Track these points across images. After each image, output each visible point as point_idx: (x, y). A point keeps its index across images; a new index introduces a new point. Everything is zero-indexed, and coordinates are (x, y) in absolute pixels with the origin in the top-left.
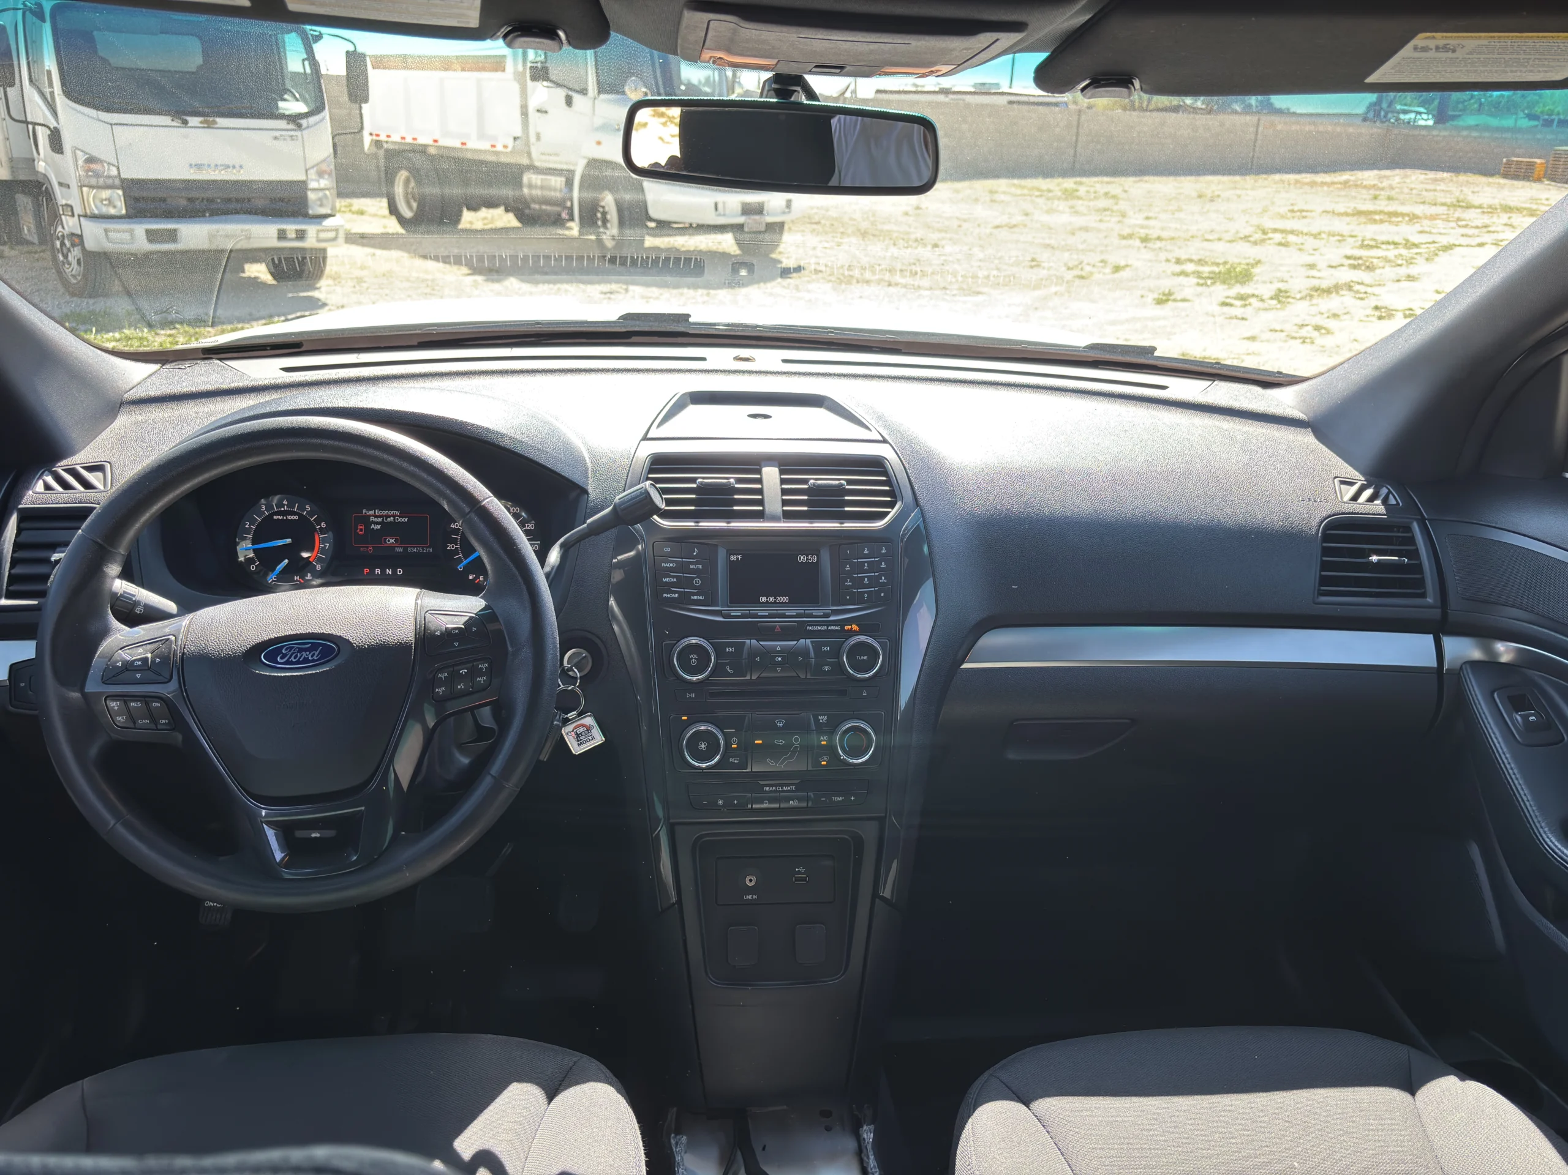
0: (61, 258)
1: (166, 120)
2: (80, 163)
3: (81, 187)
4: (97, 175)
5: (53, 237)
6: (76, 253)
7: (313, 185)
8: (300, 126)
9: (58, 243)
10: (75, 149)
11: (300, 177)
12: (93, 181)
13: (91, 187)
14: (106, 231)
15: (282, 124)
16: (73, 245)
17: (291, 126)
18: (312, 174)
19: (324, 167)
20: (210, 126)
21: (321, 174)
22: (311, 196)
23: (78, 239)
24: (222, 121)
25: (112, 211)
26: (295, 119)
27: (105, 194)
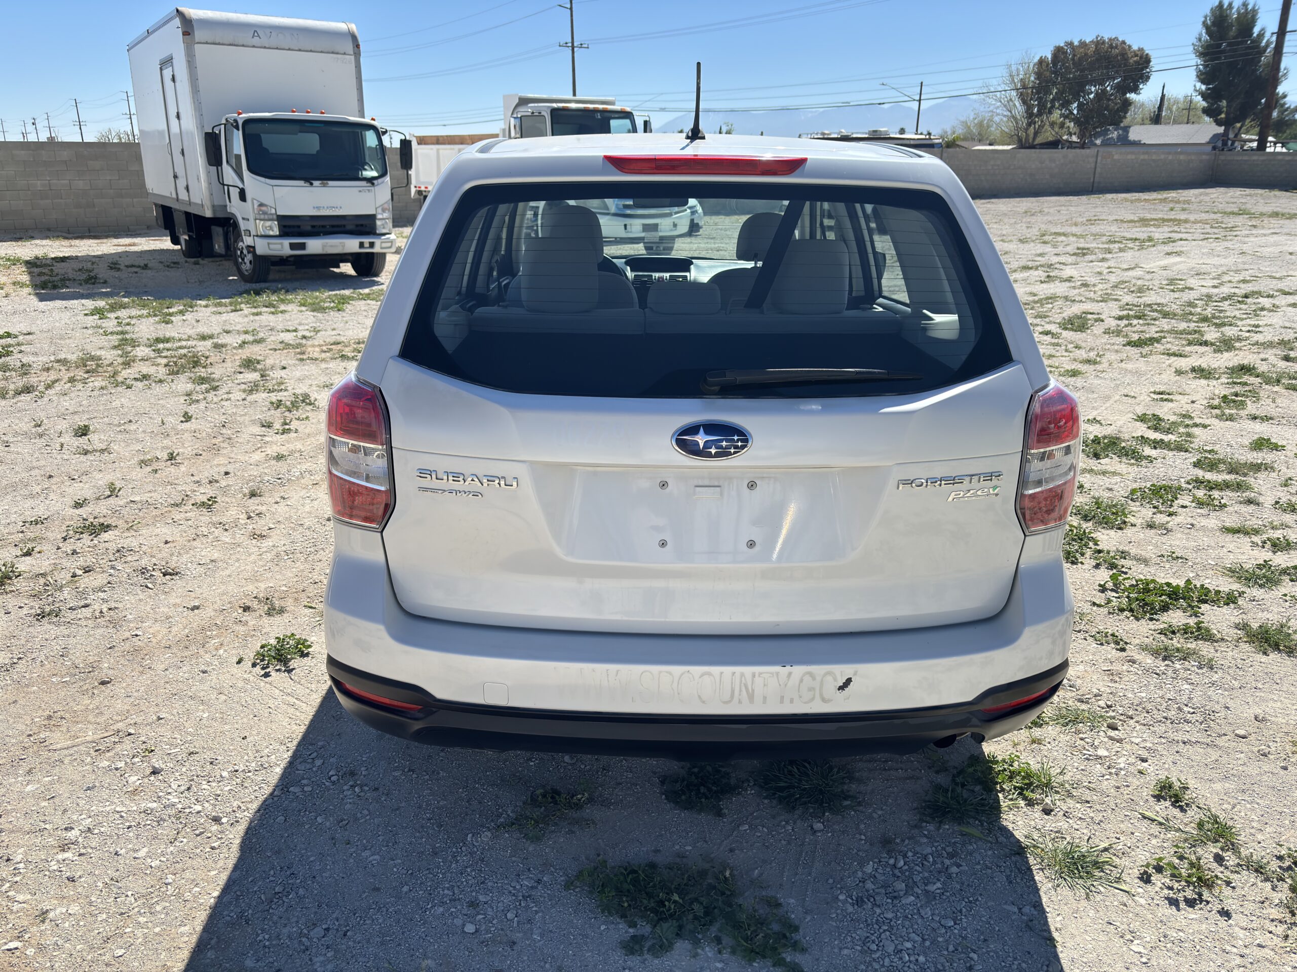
0: (240, 260)
1: (301, 183)
2: (256, 206)
3: (256, 219)
4: (265, 213)
5: (236, 249)
6: (249, 257)
7: (379, 216)
8: (373, 184)
9: (239, 252)
10: (253, 199)
11: (372, 212)
12: (262, 217)
13: (261, 220)
14: (269, 244)
15: (364, 183)
16: (249, 252)
17: (369, 184)
18: (379, 210)
19: (386, 206)
20: (324, 186)
21: (384, 211)
22: (378, 223)
23: (251, 249)
24: (331, 183)
25: (271, 233)
26: (371, 180)
27: (268, 223)
